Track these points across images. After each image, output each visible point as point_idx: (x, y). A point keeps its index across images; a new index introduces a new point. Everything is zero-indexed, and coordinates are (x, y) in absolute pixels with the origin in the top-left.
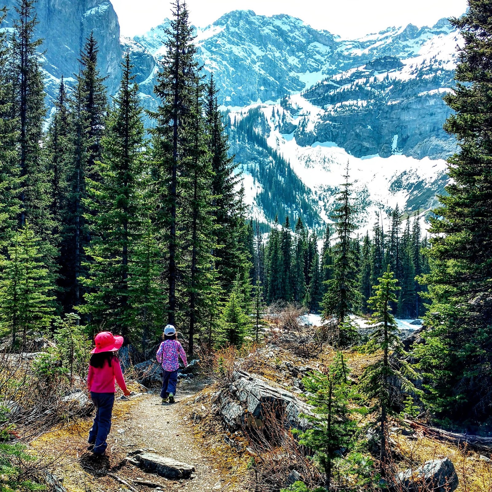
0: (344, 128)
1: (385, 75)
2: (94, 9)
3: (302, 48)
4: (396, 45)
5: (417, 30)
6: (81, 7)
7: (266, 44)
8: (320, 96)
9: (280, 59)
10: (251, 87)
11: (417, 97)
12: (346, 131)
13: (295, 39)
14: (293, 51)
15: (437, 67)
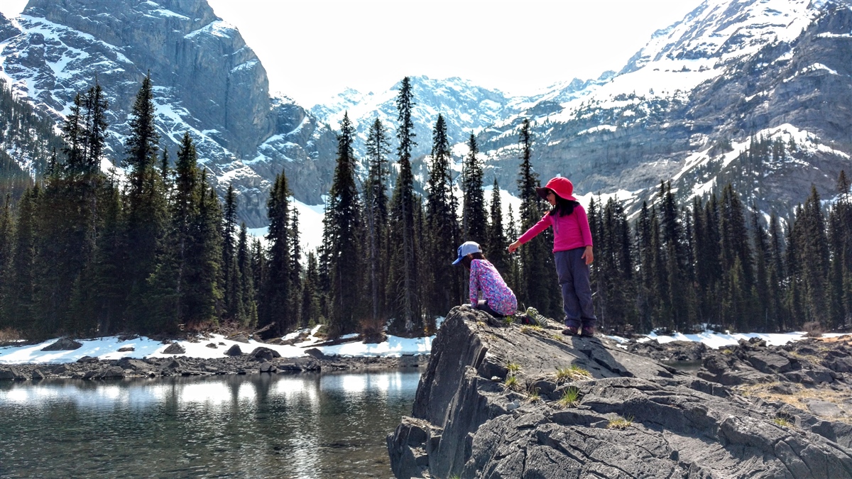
0: (506, 171)
1: (545, 118)
2: (241, 66)
3: (474, 105)
4: (563, 97)
5: (583, 82)
6: (228, 64)
7: (440, 104)
8: (483, 143)
9: (453, 117)
10: (426, 144)
11: (578, 136)
12: (509, 173)
13: (467, 98)
14: (466, 109)
15: (595, 107)
